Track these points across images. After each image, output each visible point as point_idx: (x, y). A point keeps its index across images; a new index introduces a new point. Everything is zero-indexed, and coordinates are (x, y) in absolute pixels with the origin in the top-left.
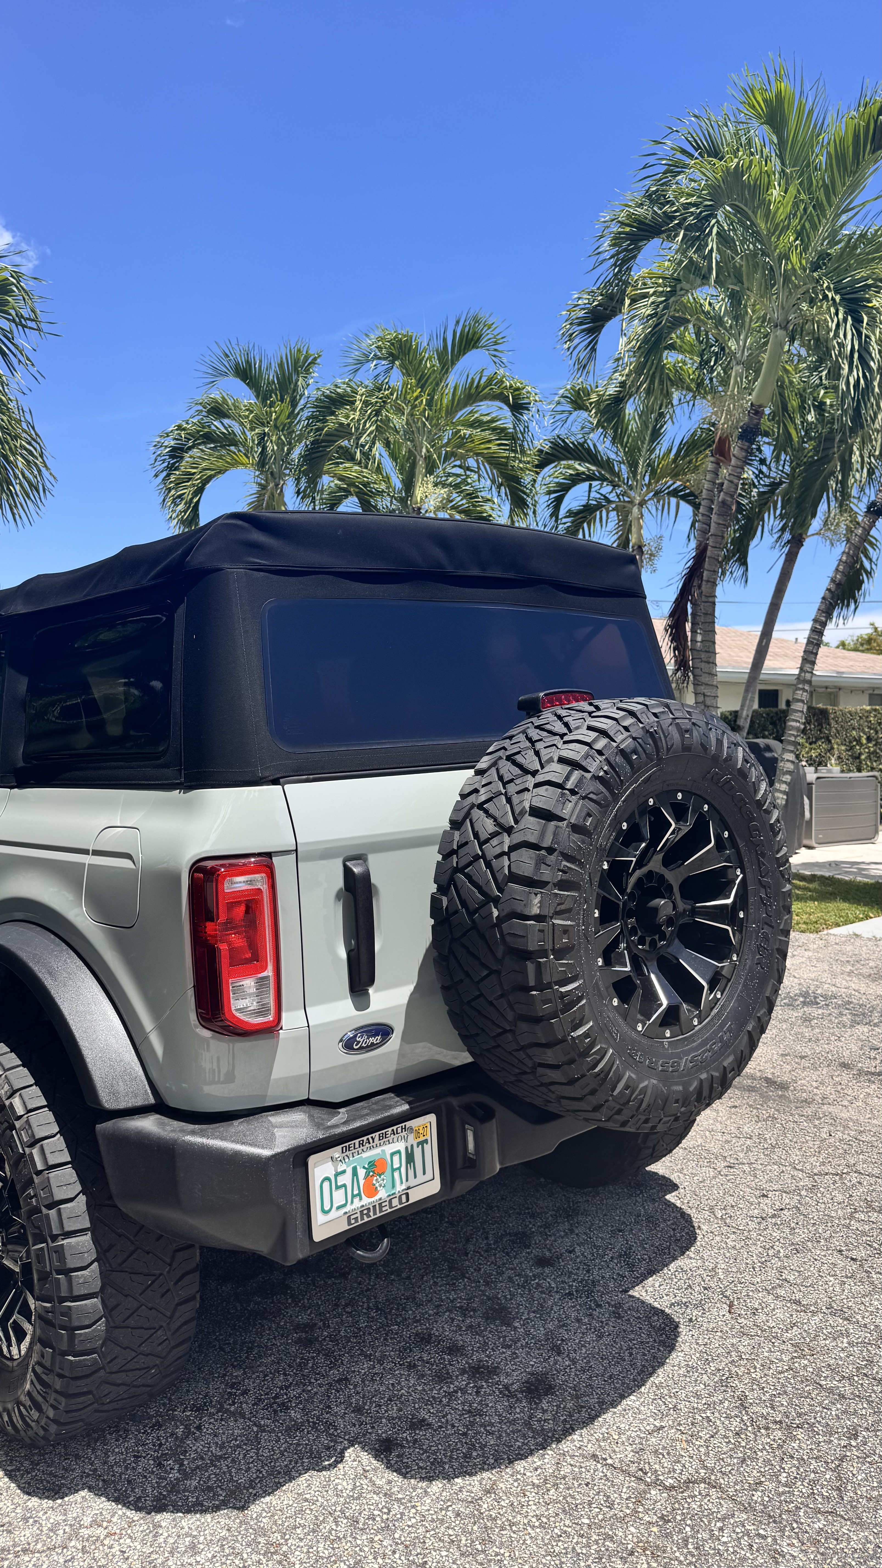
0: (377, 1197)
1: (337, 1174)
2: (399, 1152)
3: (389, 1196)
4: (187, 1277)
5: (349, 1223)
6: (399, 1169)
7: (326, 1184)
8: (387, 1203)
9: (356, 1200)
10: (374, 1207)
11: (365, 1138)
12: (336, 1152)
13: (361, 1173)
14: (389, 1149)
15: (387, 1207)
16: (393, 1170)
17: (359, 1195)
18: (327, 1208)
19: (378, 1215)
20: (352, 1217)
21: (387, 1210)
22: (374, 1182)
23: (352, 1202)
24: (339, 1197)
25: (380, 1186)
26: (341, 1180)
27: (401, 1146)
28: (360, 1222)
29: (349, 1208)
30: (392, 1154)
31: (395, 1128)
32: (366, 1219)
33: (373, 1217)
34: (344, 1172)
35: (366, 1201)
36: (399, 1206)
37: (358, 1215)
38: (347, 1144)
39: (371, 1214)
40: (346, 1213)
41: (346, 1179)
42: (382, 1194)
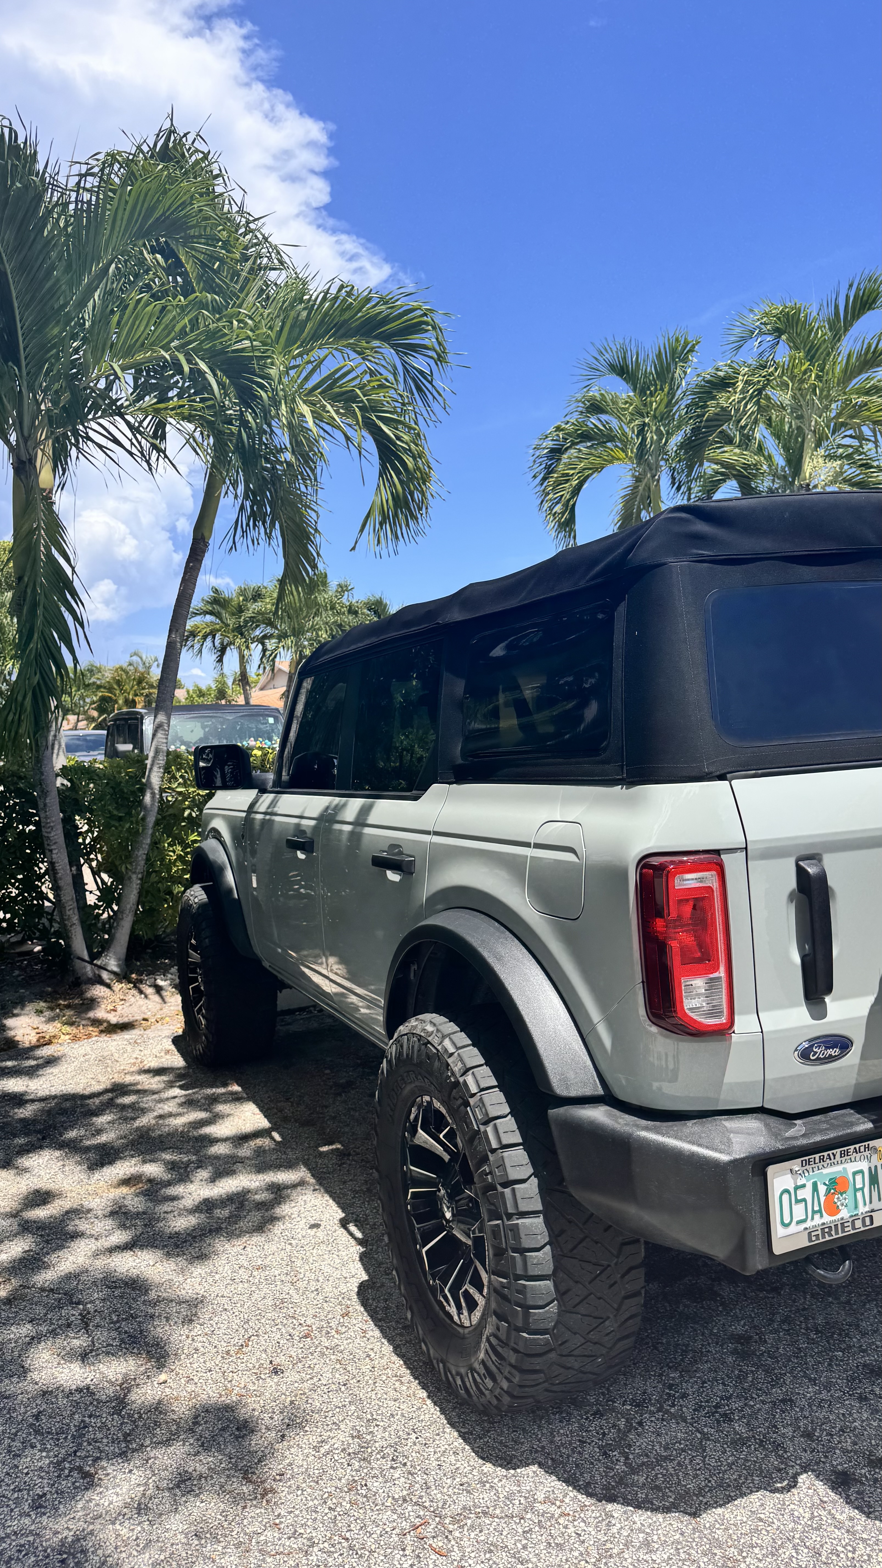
0: (839, 1216)
1: (797, 1188)
2: (862, 1172)
3: (852, 1216)
4: (633, 1272)
5: (810, 1240)
6: (862, 1189)
7: (785, 1197)
8: (849, 1224)
9: (817, 1216)
10: (836, 1226)
11: (825, 1154)
12: (796, 1164)
13: (822, 1189)
14: (851, 1168)
15: (850, 1228)
16: (856, 1190)
17: (820, 1211)
18: (787, 1221)
19: (841, 1235)
20: (813, 1234)
21: (849, 1231)
22: (836, 1200)
23: (813, 1219)
24: (799, 1211)
25: (842, 1205)
26: (801, 1194)
27: (864, 1166)
28: (821, 1240)
29: (809, 1224)
30: (855, 1174)
31: (857, 1146)
32: (828, 1238)
33: (835, 1237)
34: (804, 1186)
35: (827, 1218)
36: (863, 1229)
37: (819, 1232)
38: (807, 1158)
39: (833, 1233)
40: (806, 1229)
41: (806, 1193)
42: (844, 1214)
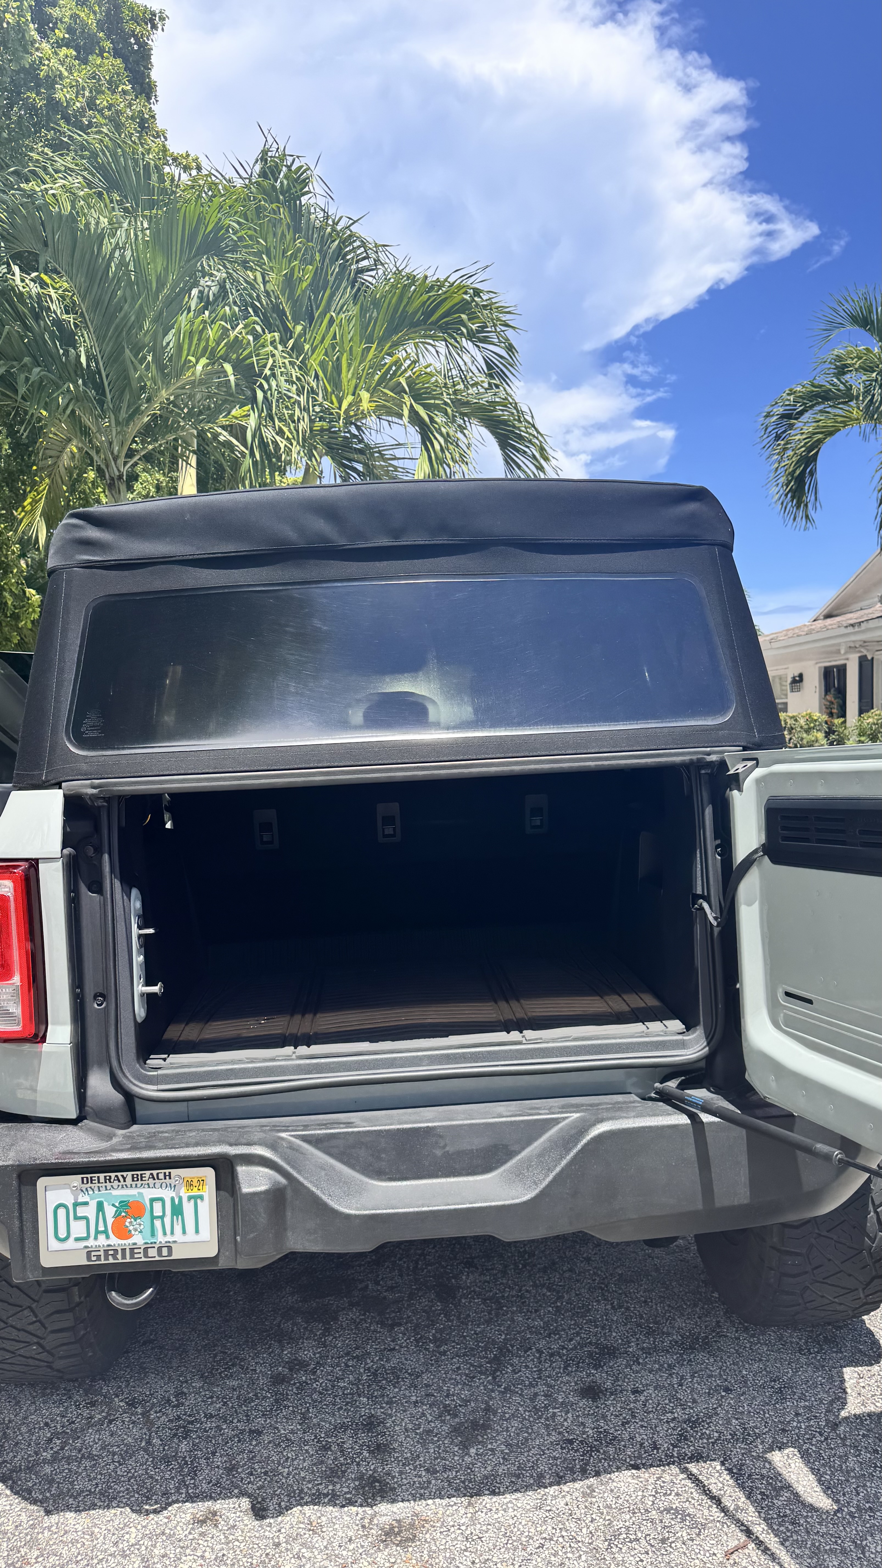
0: (131, 1241)
1: (76, 1205)
2: (162, 1200)
3: (146, 1243)
5: (88, 1260)
6: (162, 1218)
7: (62, 1212)
8: (141, 1251)
9: (102, 1237)
10: (124, 1250)
11: (113, 1175)
12: (75, 1180)
13: (110, 1211)
14: (148, 1194)
15: (141, 1255)
16: (153, 1218)
17: (105, 1232)
18: (61, 1236)
19: (128, 1260)
20: (93, 1254)
21: (140, 1257)
22: (127, 1224)
23: (96, 1238)
24: (78, 1228)
25: (136, 1230)
26: (81, 1211)
27: (167, 1194)
28: (103, 1262)
29: (91, 1243)
30: (152, 1200)
31: (155, 1172)
32: (111, 1260)
33: (120, 1261)
34: (86, 1204)
35: (114, 1241)
36: (157, 1258)
37: (102, 1253)
38: (89, 1176)
39: (119, 1256)
40: (86, 1247)
41: (90, 1211)
42: (138, 1239)
